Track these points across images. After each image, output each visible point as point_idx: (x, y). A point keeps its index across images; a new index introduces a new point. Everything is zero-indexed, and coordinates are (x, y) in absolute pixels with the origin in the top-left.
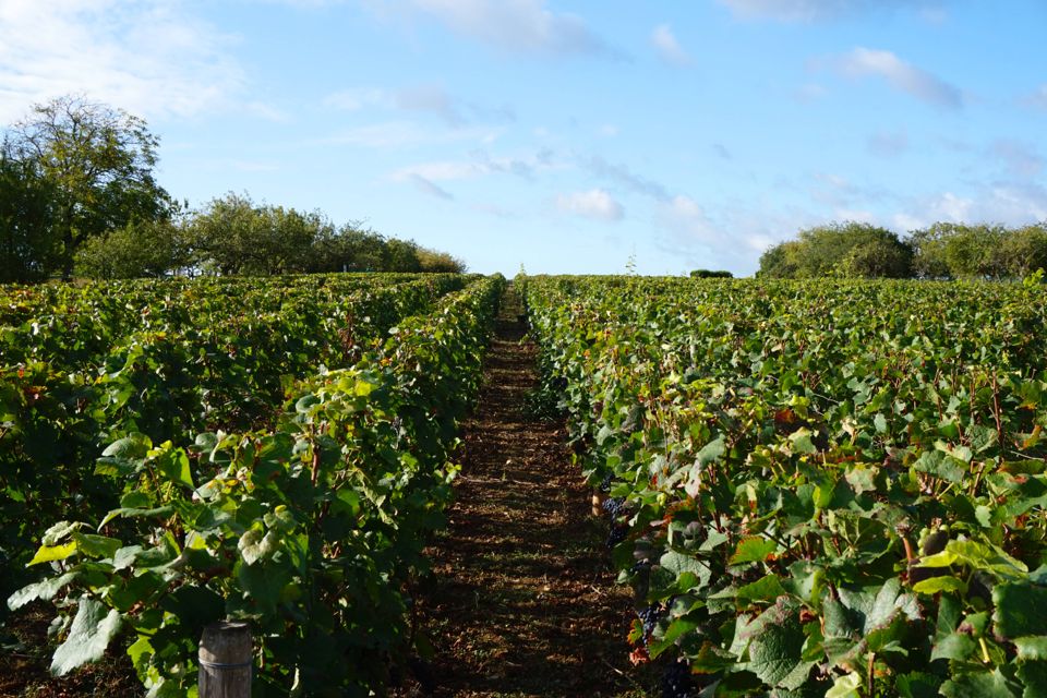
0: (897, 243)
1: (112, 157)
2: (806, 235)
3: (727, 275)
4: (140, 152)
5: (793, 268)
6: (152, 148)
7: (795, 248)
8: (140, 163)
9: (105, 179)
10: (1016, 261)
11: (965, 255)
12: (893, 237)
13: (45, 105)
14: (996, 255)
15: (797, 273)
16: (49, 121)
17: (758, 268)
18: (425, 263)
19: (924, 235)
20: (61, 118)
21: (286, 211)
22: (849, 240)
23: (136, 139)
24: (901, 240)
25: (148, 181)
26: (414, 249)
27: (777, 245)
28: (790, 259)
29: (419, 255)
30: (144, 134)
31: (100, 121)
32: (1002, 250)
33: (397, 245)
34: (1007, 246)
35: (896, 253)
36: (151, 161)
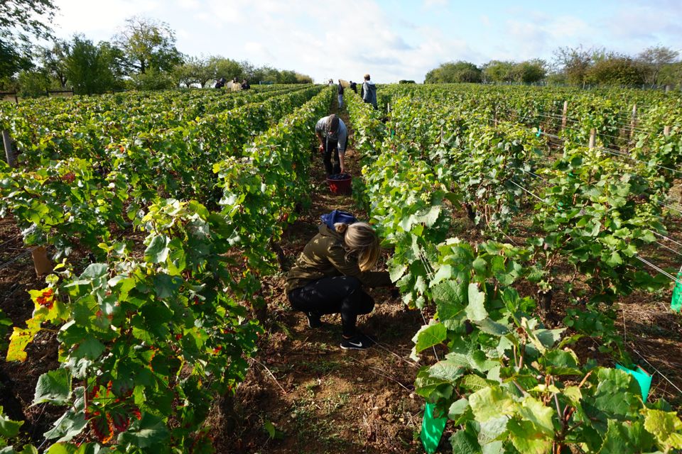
0: (476, 68)
1: (157, 40)
2: (442, 66)
3: (413, 82)
4: (169, 37)
5: (437, 79)
6: (173, 35)
7: (438, 71)
8: (169, 42)
9: (156, 49)
10: (517, 75)
11: (498, 73)
12: (475, 66)
13: (129, 19)
14: (510, 74)
15: (438, 81)
16: (131, 25)
17: (425, 79)
18: (299, 79)
19: (487, 65)
20: (136, 24)
21: (230, 60)
22: (457, 68)
23: (166, 31)
24: (478, 67)
25: (175, 50)
26: (295, 74)
27: (432, 70)
28: (436, 75)
29: (296, 76)
30: (169, 29)
31: (150, 24)
32: (512, 71)
33: (285, 73)
34: (514, 70)
35: (475, 73)
36: (174, 41)
